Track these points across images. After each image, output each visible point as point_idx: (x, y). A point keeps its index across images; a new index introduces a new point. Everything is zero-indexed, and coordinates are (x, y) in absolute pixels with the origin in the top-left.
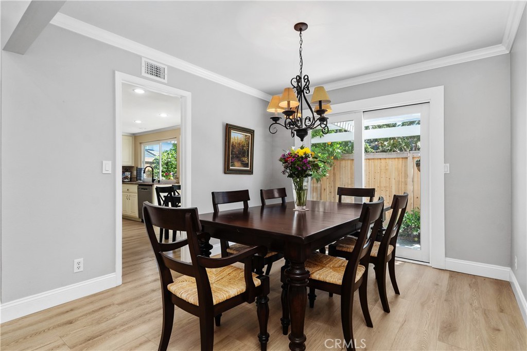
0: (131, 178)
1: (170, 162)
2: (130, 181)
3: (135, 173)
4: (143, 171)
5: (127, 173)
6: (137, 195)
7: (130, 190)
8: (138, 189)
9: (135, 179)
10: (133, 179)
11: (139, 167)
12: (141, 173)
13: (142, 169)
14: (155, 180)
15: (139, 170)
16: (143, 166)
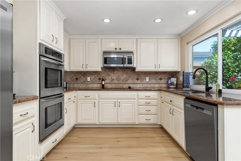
0: (177, 84)
2: (176, 88)
3: (181, 79)
4: (191, 77)
5: (173, 79)
6: (183, 112)
7: (174, 102)
8: (185, 103)
9: (182, 86)
10: (179, 86)
11: (186, 72)
12: (188, 78)
13: (190, 73)
14: (211, 88)
15: (186, 75)
16: (190, 70)
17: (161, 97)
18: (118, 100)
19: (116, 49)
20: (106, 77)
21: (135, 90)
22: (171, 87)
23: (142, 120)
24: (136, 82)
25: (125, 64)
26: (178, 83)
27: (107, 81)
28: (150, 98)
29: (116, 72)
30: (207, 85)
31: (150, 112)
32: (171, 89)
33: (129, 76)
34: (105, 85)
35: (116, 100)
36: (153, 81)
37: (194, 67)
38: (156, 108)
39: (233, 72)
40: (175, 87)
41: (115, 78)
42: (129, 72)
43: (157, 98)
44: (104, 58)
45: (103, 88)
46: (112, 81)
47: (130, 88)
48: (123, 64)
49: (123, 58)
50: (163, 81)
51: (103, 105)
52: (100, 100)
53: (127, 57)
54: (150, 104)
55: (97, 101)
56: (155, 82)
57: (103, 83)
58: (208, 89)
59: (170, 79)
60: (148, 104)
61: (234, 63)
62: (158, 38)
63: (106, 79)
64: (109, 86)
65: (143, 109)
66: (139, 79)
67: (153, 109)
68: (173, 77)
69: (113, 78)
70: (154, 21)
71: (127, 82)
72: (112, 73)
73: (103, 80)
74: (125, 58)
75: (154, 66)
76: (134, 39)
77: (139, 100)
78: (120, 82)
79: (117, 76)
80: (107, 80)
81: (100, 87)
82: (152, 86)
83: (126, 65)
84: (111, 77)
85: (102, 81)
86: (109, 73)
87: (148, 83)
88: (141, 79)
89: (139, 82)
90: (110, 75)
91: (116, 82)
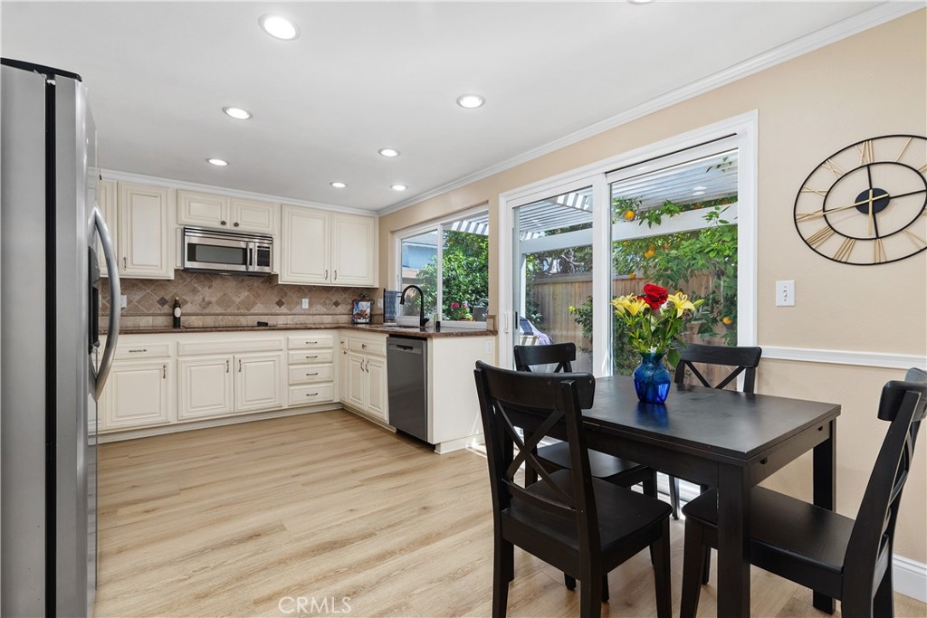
0: (371, 315)
1: (454, 279)
2: (370, 323)
3: (380, 304)
4: (398, 300)
5: (364, 303)
6: (385, 360)
7: (370, 348)
8: (389, 344)
9: (381, 319)
10: (375, 319)
11: (389, 290)
12: (393, 303)
13: (396, 293)
14: (427, 320)
15: (389, 297)
16: (397, 287)
17: (342, 343)
18: (236, 356)
19: (223, 223)
20: (184, 297)
21: (281, 329)
22: (359, 321)
23: (299, 396)
24: (277, 309)
25: (251, 264)
26: (373, 313)
27: (188, 308)
28: (316, 346)
29: (217, 283)
30: (422, 314)
31: (316, 378)
32: (359, 326)
33: (257, 296)
34: (182, 319)
35: (231, 356)
36: (320, 308)
37: (405, 280)
38: (330, 367)
39: (465, 292)
40: (368, 320)
41: (214, 300)
42: (257, 283)
43: (331, 345)
44: (189, 244)
45: (176, 325)
46: (204, 308)
47: (262, 326)
48: (245, 263)
49: (245, 250)
50: (341, 309)
51: (191, 370)
52: (180, 359)
53: (257, 249)
54: (316, 360)
55: (170, 363)
56: (323, 310)
57: (178, 312)
58: (424, 322)
59: (357, 304)
60: (311, 359)
61: (467, 275)
62: (331, 211)
63: (185, 302)
64: (196, 321)
65: (300, 372)
66: (283, 304)
67: (324, 371)
68: (363, 299)
69: (207, 299)
70: (331, 184)
71: (251, 311)
72: (204, 286)
73: (176, 304)
74: (251, 250)
75: (323, 273)
76: (273, 203)
77: (291, 352)
78: (229, 311)
79: (219, 295)
80: (189, 304)
81: (165, 324)
82: (317, 319)
83: (255, 268)
84: (201, 297)
85: (174, 307)
86: (196, 285)
87: (307, 312)
88: (288, 303)
89: (284, 309)
90: (198, 292)
91: (219, 310)
